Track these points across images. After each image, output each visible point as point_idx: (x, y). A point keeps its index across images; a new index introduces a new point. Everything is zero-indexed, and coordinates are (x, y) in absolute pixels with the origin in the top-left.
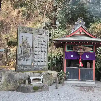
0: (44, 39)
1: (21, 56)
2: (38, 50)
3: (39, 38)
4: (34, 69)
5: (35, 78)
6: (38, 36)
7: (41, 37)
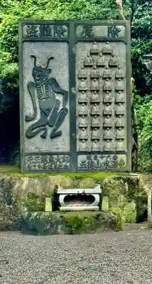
0: (113, 57)
1: (31, 123)
2: (91, 99)
3: (94, 56)
4: (79, 165)
5: (75, 191)
6: (88, 46)
7: (100, 49)
